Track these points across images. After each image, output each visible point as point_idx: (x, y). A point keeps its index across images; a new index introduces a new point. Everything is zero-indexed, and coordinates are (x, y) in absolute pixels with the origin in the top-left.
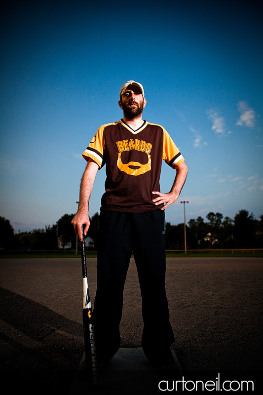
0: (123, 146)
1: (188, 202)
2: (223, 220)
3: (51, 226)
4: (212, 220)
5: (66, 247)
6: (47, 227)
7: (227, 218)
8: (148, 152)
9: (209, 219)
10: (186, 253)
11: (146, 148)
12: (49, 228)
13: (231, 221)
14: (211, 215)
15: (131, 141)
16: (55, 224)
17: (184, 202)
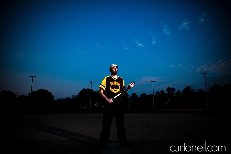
0: (112, 83)
1: (155, 82)
2: (176, 92)
3: (76, 96)
4: (169, 92)
5: (84, 108)
6: (73, 96)
7: (178, 91)
8: (119, 85)
9: (167, 91)
10: (154, 111)
11: (118, 84)
12: (74, 97)
13: (181, 92)
14: (168, 89)
15: (114, 82)
16: (78, 94)
17: (153, 81)
